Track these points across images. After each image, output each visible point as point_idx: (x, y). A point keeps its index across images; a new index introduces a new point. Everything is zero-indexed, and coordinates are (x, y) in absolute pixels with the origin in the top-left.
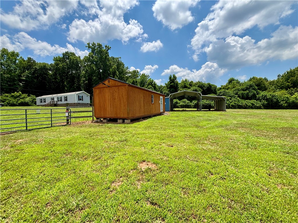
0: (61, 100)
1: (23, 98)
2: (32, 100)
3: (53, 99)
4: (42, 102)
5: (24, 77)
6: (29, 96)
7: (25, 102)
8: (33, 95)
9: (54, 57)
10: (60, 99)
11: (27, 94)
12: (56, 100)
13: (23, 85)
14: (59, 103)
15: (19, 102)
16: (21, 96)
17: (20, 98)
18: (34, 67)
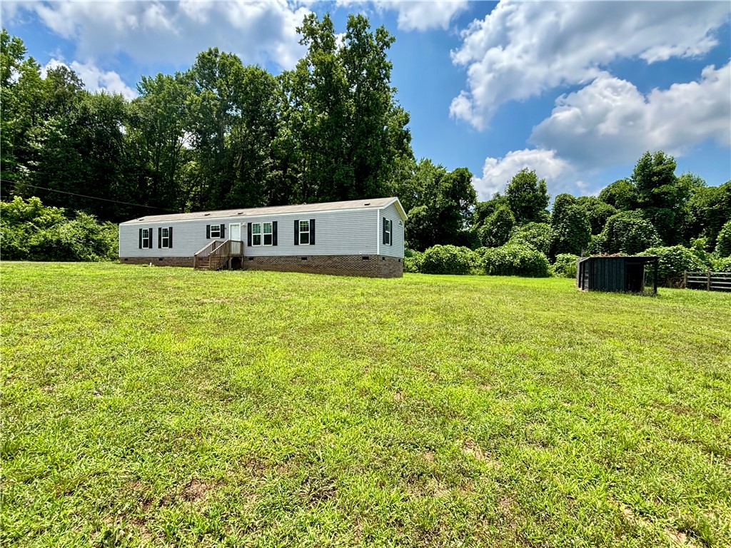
0: (271, 240)
1: (48, 225)
2: (87, 236)
3: (220, 231)
4: (148, 244)
5: (42, 142)
6: (71, 215)
7: (59, 241)
8: (89, 214)
9: (144, 79)
10: (262, 235)
11: (62, 209)
12: (236, 234)
13: (31, 175)
14: (262, 250)
15: (34, 241)
16: (39, 215)
17: (37, 223)
18: (78, 106)
